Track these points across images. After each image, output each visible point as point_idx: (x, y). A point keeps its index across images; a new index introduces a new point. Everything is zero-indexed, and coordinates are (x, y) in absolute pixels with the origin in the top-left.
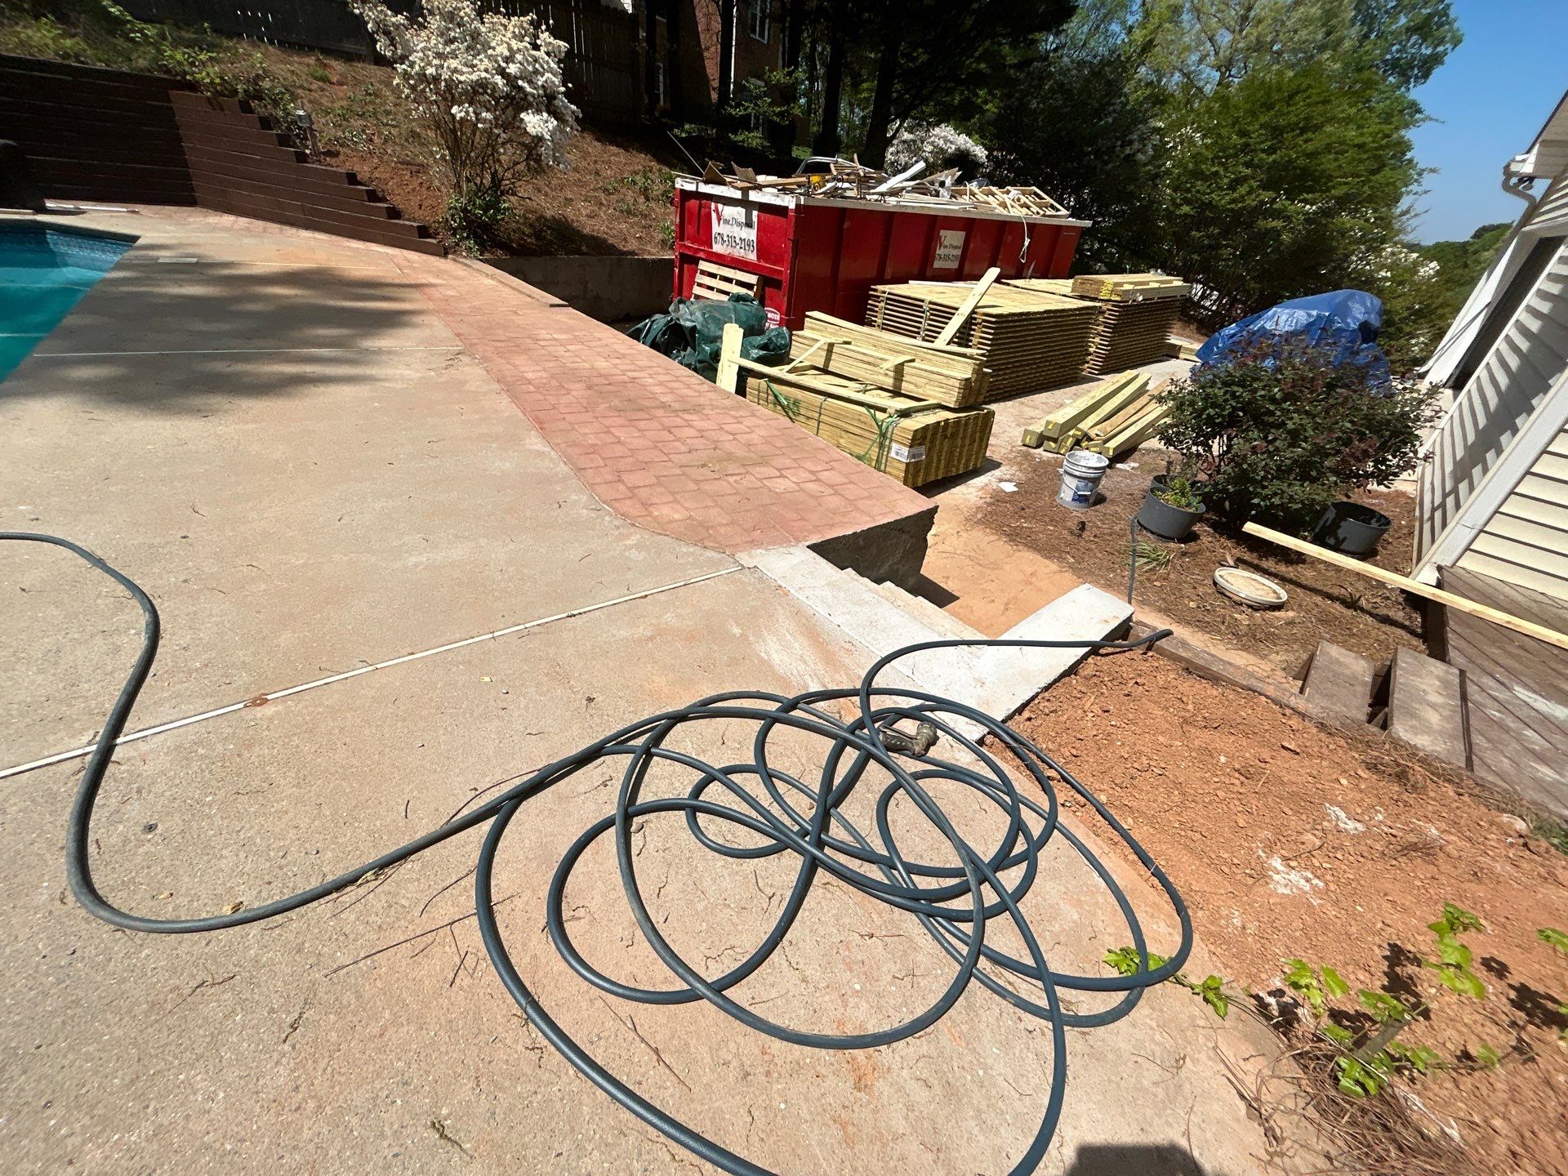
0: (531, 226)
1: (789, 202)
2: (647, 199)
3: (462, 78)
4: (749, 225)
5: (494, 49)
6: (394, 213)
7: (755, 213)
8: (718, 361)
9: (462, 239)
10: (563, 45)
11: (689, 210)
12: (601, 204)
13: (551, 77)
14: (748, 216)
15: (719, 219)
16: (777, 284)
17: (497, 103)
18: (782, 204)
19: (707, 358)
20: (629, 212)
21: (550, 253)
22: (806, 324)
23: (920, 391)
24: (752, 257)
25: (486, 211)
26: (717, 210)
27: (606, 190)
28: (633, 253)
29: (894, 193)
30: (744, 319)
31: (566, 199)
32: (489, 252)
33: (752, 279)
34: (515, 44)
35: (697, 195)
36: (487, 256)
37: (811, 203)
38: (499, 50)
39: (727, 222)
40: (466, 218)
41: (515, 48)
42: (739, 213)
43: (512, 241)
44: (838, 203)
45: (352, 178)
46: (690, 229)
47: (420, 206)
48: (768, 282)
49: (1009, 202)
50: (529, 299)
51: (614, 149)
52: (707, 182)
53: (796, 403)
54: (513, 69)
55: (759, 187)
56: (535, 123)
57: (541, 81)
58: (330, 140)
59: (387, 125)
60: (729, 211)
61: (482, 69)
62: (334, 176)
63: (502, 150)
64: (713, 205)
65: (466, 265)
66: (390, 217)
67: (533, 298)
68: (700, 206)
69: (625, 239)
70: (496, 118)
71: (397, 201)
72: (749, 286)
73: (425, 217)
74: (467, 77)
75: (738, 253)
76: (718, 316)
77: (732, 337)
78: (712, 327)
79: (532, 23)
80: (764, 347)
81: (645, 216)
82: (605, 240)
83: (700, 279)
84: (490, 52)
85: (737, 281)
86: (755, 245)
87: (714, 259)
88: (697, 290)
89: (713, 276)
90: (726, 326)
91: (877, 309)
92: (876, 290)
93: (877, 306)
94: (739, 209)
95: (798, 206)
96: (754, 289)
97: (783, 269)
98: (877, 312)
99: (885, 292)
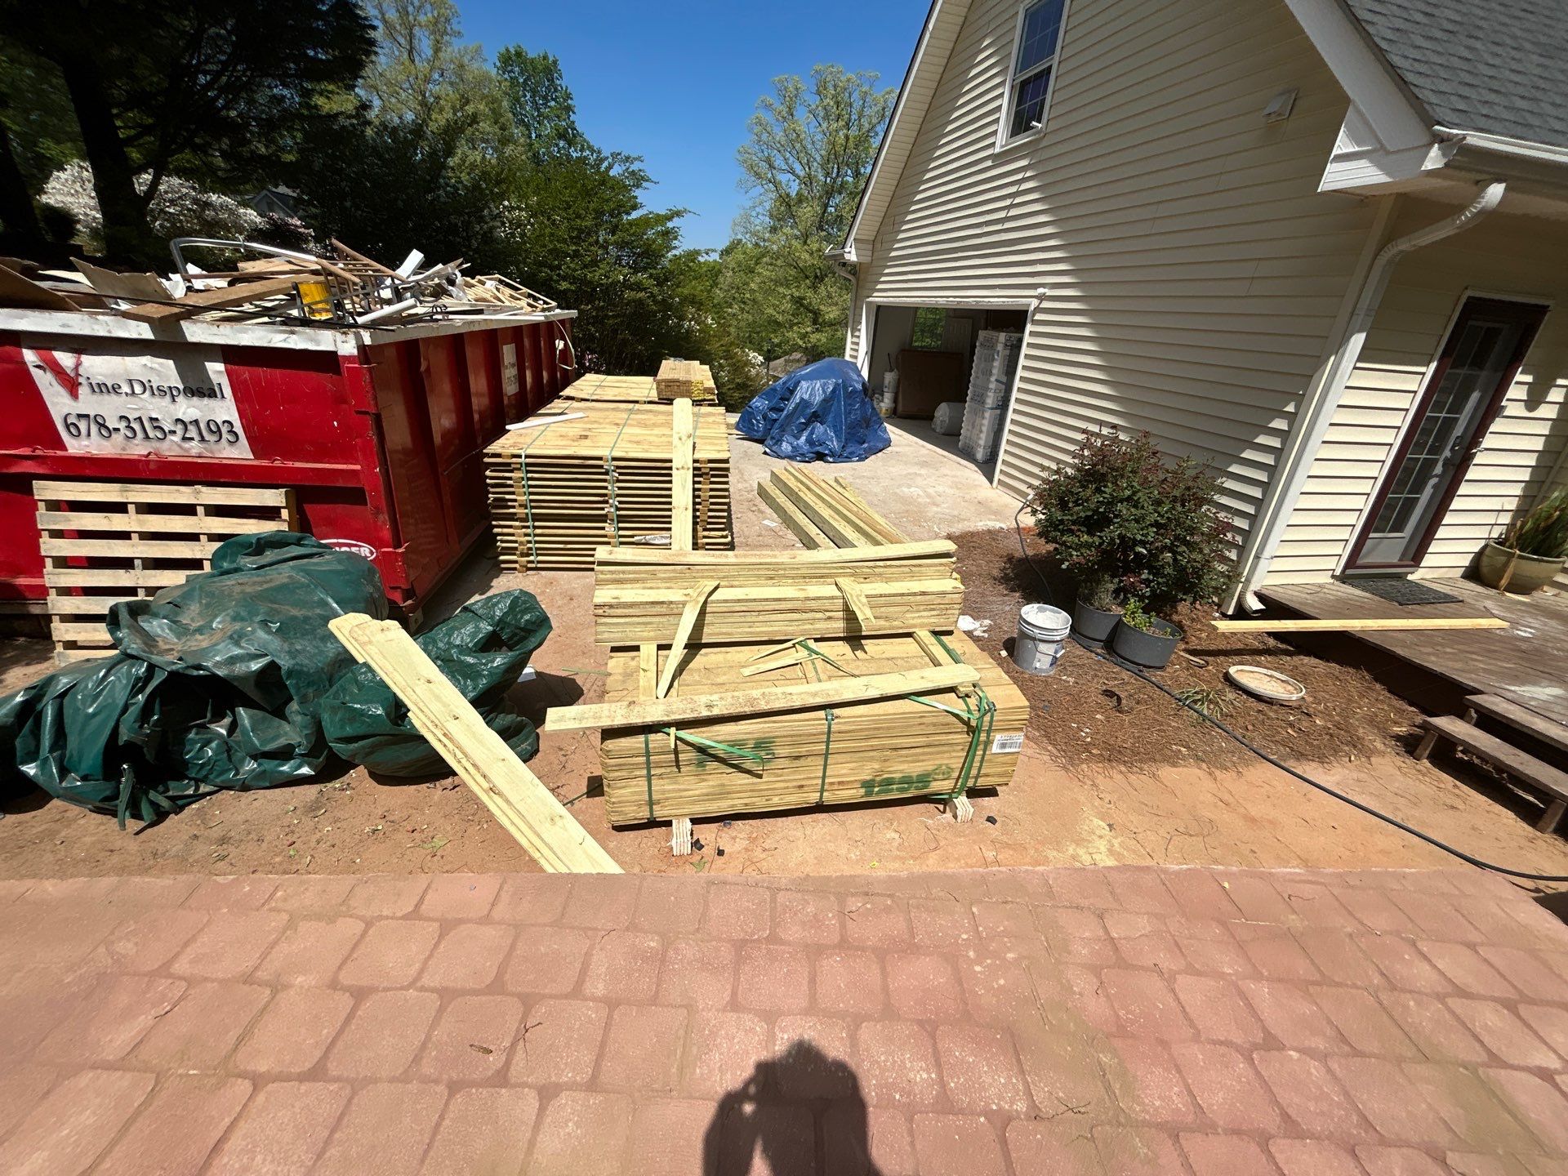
1: (336, 342)
4: (202, 389)
7: (214, 367)
14: (192, 373)
15: (71, 384)
16: (356, 496)
19: (388, 727)
23: (897, 623)
24: (240, 452)
33: (269, 497)
37: (382, 337)
39: (101, 388)
42: (165, 371)
48: (320, 497)
53: (760, 744)
60: (102, 366)
64: (30, 356)
72: (269, 513)
75: (177, 449)
76: (295, 612)
77: (386, 647)
83: (46, 520)
85: (206, 506)
86: (238, 428)
87: (88, 472)
88: (50, 547)
89: (120, 508)
90: (333, 625)
91: (509, 482)
92: (499, 455)
93: (510, 478)
94: (146, 360)
95: (362, 348)
96: (285, 514)
97: (358, 467)
98: (511, 486)
99: (520, 456)
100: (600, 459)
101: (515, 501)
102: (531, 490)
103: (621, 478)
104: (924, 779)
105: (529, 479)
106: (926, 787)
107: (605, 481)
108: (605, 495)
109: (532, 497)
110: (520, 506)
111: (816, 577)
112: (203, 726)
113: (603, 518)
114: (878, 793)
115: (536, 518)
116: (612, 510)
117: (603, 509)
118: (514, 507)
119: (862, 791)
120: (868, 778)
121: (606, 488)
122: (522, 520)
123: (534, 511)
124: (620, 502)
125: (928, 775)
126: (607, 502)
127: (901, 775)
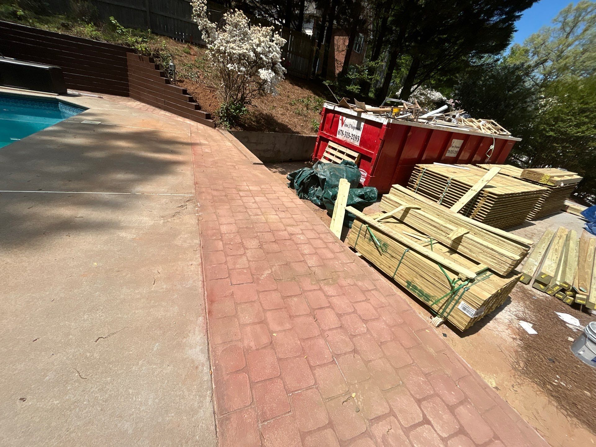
0: (256, 117)
1: (384, 121)
2: (308, 109)
3: (234, 52)
4: (358, 128)
5: (252, 40)
6: (198, 107)
7: (363, 124)
8: (335, 200)
9: (224, 121)
10: (284, 41)
11: (328, 118)
12: (288, 110)
13: (276, 54)
14: (359, 124)
15: (343, 124)
16: (369, 160)
17: (249, 64)
18: (379, 121)
19: (330, 198)
20: (299, 114)
21: (261, 130)
22: (391, 191)
23: (474, 255)
24: (357, 144)
25: (235, 110)
26: (342, 120)
27: (291, 104)
28: (298, 133)
29: (430, 119)
30: (350, 176)
31: (273, 106)
32: (234, 127)
33: (356, 155)
34: (262, 39)
35: (333, 111)
36: (233, 129)
37: (396, 122)
38: (254, 41)
39: (346, 126)
40: (227, 113)
41: (262, 40)
42: (354, 122)
43: (245, 123)
44: (409, 123)
45: (185, 92)
46: (327, 126)
47: (210, 105)
48: (363, 158)
49: (482, 127)
50: (244, 158)
51: (297, 87)
52: (340, 106)
53: (385, 245)
54: (259, 50)
55: (366, 111)
56: (265, 74)
57: (271, 55)
58: (182, 75)
59: (207, 72)
60: (348, 121)
61: (244, 48)
62: (178, 90)
63: (247, 85)
64: (341, 117)
65: (222, 133)
66: (196, 109)
67: (246, 157)
68: (334, 117)
69: (296, 126)
70: (247, 71)
71: (201, 102)
72: (353, 158)
73: (211, 110)
74: (238, 51)
75: (350, 140)
76: (337, 173)
77: (344, 187)
78: (333, 179)
79: (272, 30)
80: (361, 196)
81: (306, 116)
82: (287, 126)
83: (328, 149)
84: (250, 41)
85: (347, 154)
86: (360, 138)
87: (336, 142)
88: (325, 154)
89: (335, 149)
90: (341, 180)
91: (417, 176)
92: (419, 167)
93: (418, 175)
94: (354, 120)
95: (389, 123)
96: (356, 160)
97: (373, 153)
98: (417, 177)
99: (424, 169)
100: (448, 178)
101: (416, 182)
102: (422, 181)
103: (451, 187)
104: (428, 297)
105: (423, 177)
106: (428, 301)
107: (445, 186)
108: (442, 191)
109: (421, 183)
110: (417, 184)
111: (454, 223)
112: (314, 187)
113: (438, 198)
114: (411, 289)
115: (419, 190)
116: (442, 196)
117: (439, 195)
118: (414, 184)
119: (406, 284)
120: (410, 281)
121: (444, 188)
122: (415, 189)
123: (419, 187)
124: (446, 195)
125: (430, 296)
126: (442, 193)
127: (420, 288)
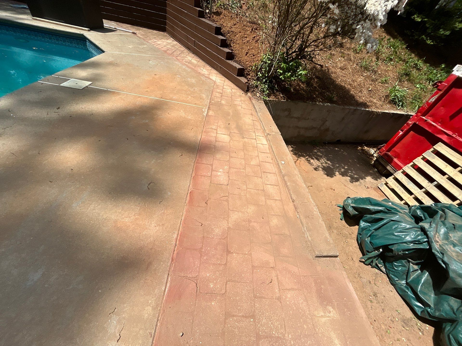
6: (230, 56)
9: (261, 83)
20: (366, 68)
21: (312, 100)
32: (274, 95)
45: (218, 31)
65: (255, 109)
66: (227, 58)
73: (246, 61)
112: (409, 262)
